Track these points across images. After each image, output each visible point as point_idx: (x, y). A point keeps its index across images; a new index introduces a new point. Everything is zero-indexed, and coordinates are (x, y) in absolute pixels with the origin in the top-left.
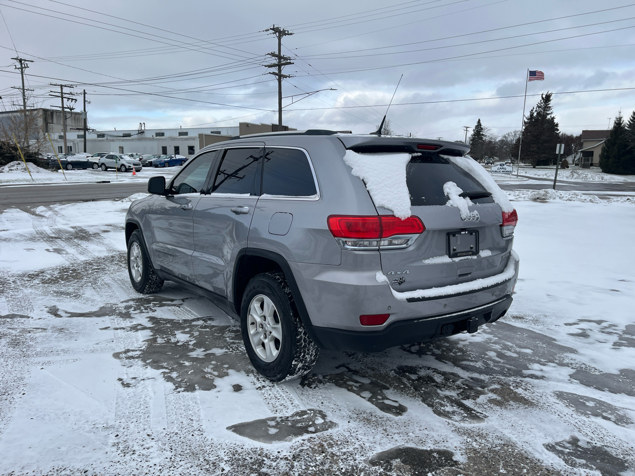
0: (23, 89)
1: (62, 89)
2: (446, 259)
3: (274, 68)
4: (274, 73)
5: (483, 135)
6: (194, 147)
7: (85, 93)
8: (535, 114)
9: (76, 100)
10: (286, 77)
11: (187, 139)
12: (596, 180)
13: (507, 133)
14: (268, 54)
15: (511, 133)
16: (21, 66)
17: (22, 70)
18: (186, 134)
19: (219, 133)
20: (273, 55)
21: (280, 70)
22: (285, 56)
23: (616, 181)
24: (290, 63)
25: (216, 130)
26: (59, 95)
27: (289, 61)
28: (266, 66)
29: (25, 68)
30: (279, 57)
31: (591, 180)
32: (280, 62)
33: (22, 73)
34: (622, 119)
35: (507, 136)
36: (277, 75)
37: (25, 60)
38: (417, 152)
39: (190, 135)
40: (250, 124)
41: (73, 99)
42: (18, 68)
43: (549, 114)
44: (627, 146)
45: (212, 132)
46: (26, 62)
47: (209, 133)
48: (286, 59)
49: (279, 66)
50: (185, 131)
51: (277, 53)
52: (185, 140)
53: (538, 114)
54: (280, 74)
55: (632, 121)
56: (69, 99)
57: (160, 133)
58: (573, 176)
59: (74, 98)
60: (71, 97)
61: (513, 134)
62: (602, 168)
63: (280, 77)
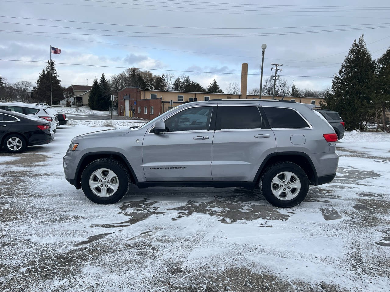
5: (3, 83)
8: (46, 73)
12: (91, 114)
13: (17, 82)
15: (20, 82)
23: (100, 114)
31: (88, 114)
34: (97, 81)
35: (17, 84)
43: (55, 73)
44: (102, 95)
53: (48, 73)
55: (101, 82)
58: (77, 111)
61: (21, 83)
62: (90, 107)
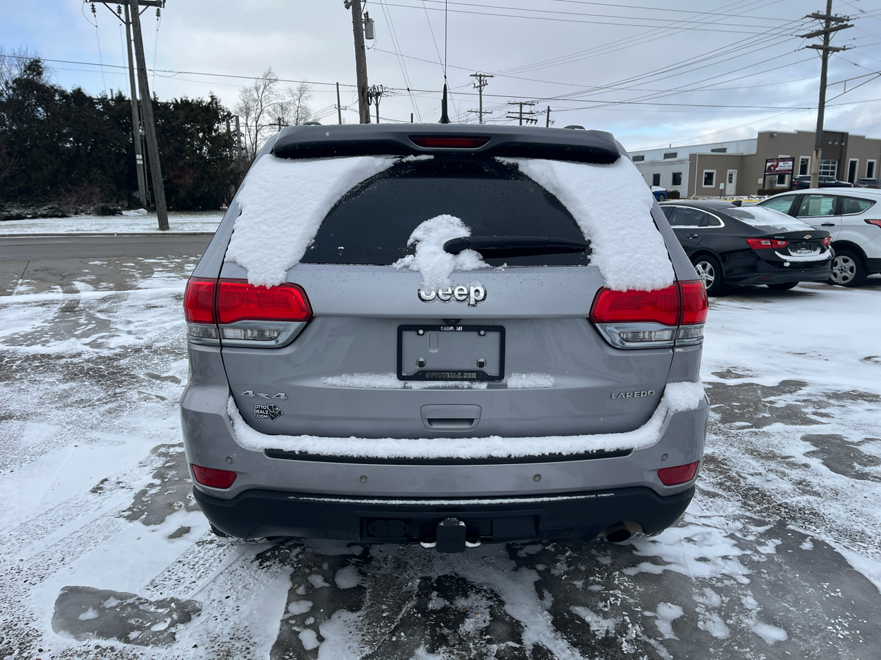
0: (481, 112)
1: (521, 108)
2: (390, 382)
3: (816, 37)
4: (815, 47)
6: (681, 173)
7: (549, 111)
9: (536, 121)
10: (837, 50)
11: (672, 163)
14: (807, 16)
16: (480, 83)
17: (481, 89)
18: (674, 155)
19: (724, 150)
20: (816, 16)
21: (827, 40)
22: (838, 16)
24: (846, 26)
25: (719, 147)
26: (518, 115)
27: (845, 22)
28: (802, 37)
29: (484, 85)
30: (828, 18)
32: (827, 26)
33: (481, 91)
36: (821, 49)
37: (485, 76)
38: (416, 153)
39: (679, 157)
40: (776, 133)
41: (532, 120)
42: (477, 87)
45: (713, 151)
46: (486, 78)
47: (708, 152)
48: (838, 20)
49: (826, 33)
50: (673, 151)
51: (824, 13)
52: (669, 164)
54: (826, 47)
56: (528, 120)
57: (638, 157)
59: (535, 118)
60: (531, 118)
63: (826, 50)
